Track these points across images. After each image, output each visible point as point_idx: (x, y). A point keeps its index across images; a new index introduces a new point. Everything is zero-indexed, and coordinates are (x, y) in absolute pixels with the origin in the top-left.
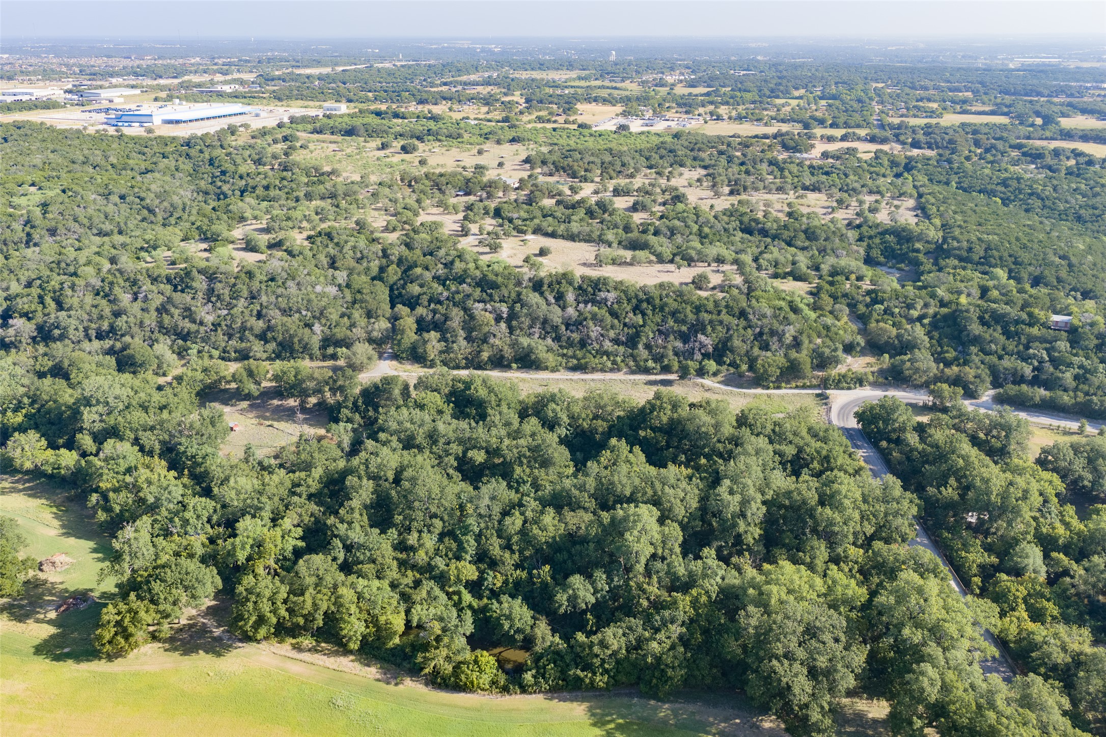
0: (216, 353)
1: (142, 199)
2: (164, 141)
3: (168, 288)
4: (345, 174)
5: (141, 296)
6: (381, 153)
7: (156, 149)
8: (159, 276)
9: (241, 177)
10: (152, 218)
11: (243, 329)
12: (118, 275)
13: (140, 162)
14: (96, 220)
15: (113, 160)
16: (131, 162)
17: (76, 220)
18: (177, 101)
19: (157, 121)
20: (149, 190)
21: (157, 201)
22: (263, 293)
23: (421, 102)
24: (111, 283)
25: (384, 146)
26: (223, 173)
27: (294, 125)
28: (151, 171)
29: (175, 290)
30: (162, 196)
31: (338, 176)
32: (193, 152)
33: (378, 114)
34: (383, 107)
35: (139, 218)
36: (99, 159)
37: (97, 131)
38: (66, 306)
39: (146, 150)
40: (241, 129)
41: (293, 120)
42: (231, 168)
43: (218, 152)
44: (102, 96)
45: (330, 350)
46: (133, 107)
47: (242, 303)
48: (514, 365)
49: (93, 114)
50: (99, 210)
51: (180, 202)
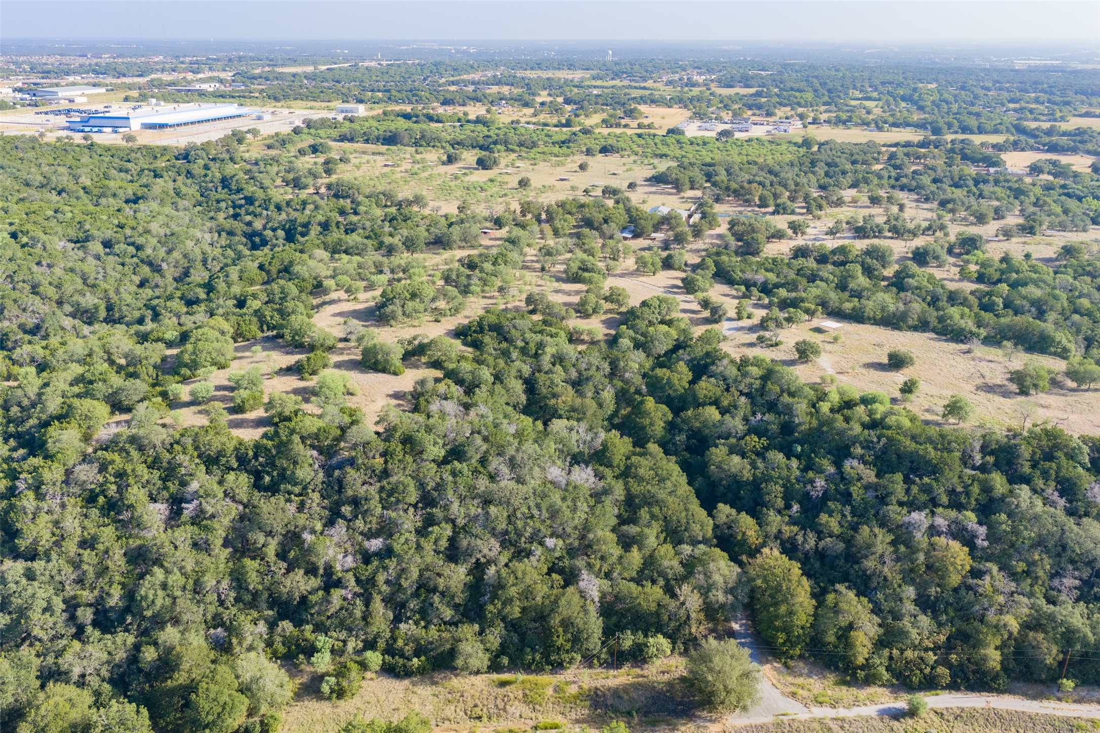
0: (374, 658)
1: (139, 248)
2: (152, 153)
3: (241, 482)
4: (431, 204)
5: (189, 509)
6: (452, 169)
7: (143, 163)
8: (221, 453)
9: (279, 208)
10: (158, 279)
11: (425, 587)
12: (135, 454)
13: (125, 184)
14: (68, 289)
15: (86, 181)
16: (112, 184)
17: (35, 289)
18: (154, 101)
19: (135, 125)
20: (147, 232)
21: (162, 252)
22: (450, 494)
23: (445, 102)
24: (121, 475)
25: (451, 160)
26: (250, 200)
27: (312, 131)
28: (142, 197)
29: (257, 485)
30: (170, 241)
31: (424, 206)
32: (197, 169)
33: (407, 116)
34: (408, 109)
35: (137, 279)
36: (64, 180)
37: (59, 139)
38: (22, 544)
39: (129, 165)
40: (249, 136)
41: (309, 124)
42: (260, 194)
43: (231, 169)
44: (60, 95)
45: (628, 640)
46: (100, 108)
47: (409, 521)
48: (1068, 684)
49: (51, 117)
50: (72, 270)
51: (197, 251)
